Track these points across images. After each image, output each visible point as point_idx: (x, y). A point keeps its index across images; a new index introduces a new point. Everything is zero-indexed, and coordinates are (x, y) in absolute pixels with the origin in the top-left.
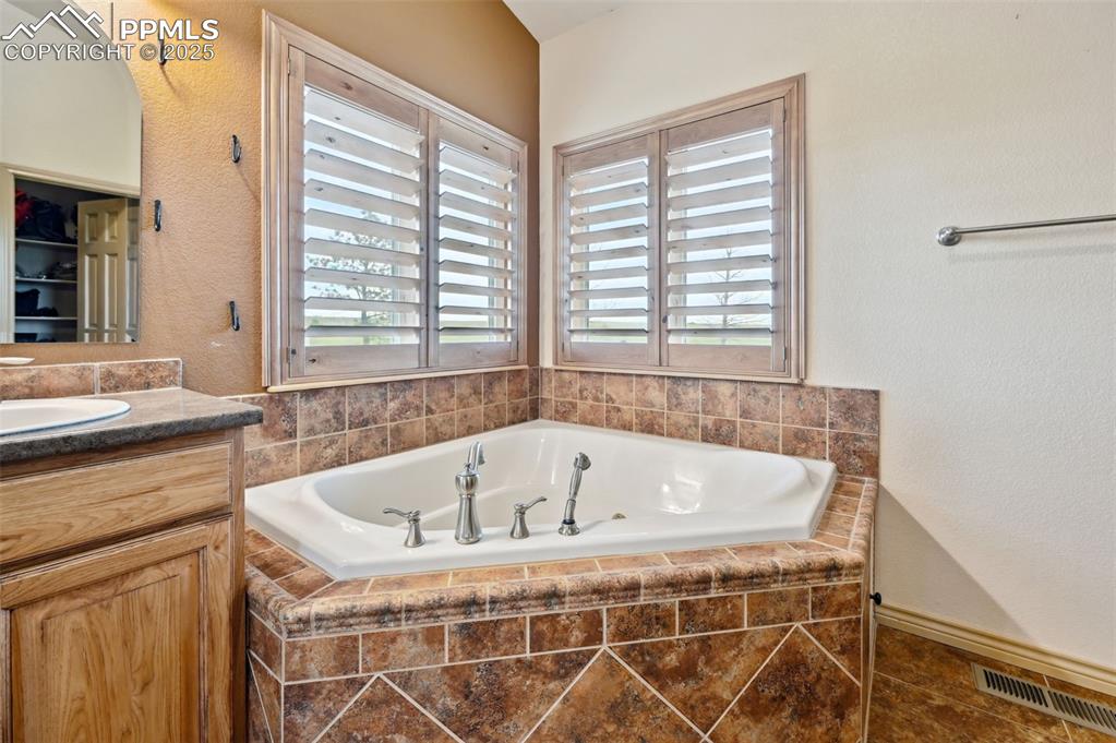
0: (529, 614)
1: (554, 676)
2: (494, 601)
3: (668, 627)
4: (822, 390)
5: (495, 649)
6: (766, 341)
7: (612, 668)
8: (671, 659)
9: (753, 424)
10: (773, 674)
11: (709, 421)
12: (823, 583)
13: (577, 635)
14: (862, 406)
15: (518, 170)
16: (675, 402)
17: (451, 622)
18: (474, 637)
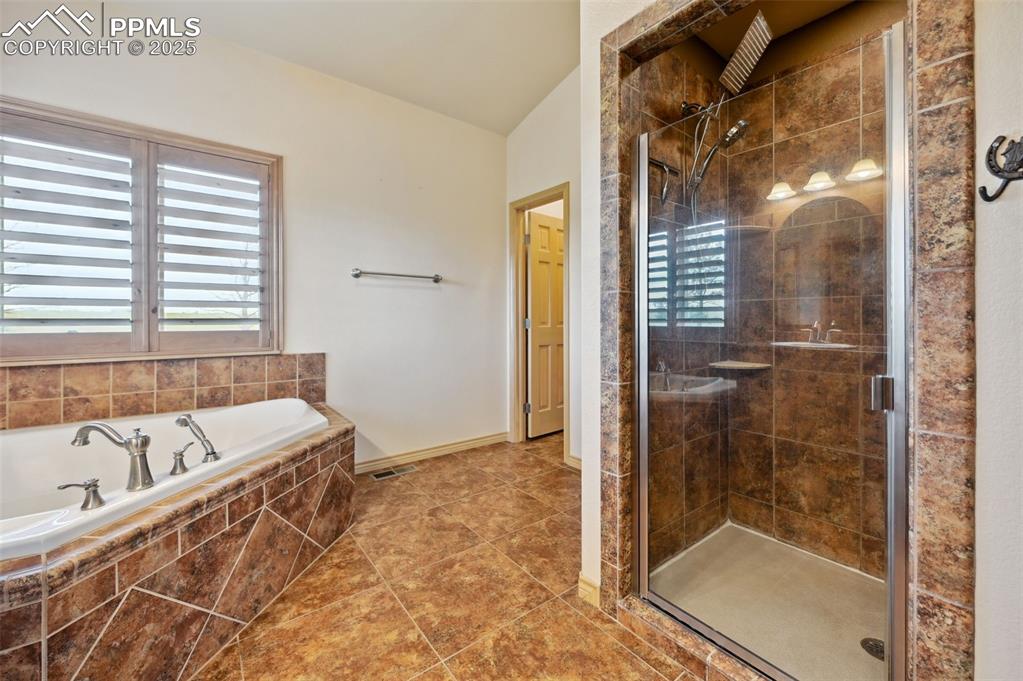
0: (227, 502)
1: (241, 535)
2: (209, 501)
3: (291, 484)
4: (294, 356)
5: (209, 532)
6: (257, 326)
7: (269, 518)
9: (245, 387)
10: (329, 491)
11: (205, 391)
13: (252, 505)
14: (315, 363)
18: (196, 530)
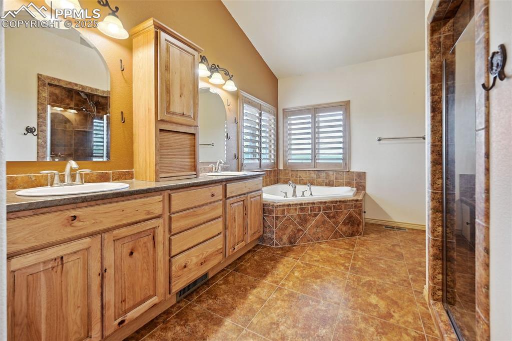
0: (310, 206)
1: (313, 217)
2: (305, 204)
3: (331, 209)
4: (354, 172)
5: (305, 212)
6: (341, 161)
7: (323, 216)
8: (331, 215)
9: (338, 181)
10: (347, 218)
11: (327, 181)
12: (355, 203)
13: (317, 210)
14: (362, 176)
15: (275, 116)
16: (319, 177)
17: (298, 207)
18: (302, 210)
